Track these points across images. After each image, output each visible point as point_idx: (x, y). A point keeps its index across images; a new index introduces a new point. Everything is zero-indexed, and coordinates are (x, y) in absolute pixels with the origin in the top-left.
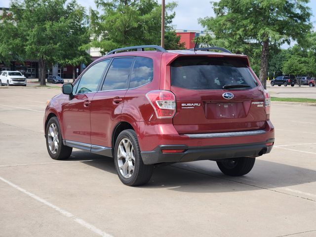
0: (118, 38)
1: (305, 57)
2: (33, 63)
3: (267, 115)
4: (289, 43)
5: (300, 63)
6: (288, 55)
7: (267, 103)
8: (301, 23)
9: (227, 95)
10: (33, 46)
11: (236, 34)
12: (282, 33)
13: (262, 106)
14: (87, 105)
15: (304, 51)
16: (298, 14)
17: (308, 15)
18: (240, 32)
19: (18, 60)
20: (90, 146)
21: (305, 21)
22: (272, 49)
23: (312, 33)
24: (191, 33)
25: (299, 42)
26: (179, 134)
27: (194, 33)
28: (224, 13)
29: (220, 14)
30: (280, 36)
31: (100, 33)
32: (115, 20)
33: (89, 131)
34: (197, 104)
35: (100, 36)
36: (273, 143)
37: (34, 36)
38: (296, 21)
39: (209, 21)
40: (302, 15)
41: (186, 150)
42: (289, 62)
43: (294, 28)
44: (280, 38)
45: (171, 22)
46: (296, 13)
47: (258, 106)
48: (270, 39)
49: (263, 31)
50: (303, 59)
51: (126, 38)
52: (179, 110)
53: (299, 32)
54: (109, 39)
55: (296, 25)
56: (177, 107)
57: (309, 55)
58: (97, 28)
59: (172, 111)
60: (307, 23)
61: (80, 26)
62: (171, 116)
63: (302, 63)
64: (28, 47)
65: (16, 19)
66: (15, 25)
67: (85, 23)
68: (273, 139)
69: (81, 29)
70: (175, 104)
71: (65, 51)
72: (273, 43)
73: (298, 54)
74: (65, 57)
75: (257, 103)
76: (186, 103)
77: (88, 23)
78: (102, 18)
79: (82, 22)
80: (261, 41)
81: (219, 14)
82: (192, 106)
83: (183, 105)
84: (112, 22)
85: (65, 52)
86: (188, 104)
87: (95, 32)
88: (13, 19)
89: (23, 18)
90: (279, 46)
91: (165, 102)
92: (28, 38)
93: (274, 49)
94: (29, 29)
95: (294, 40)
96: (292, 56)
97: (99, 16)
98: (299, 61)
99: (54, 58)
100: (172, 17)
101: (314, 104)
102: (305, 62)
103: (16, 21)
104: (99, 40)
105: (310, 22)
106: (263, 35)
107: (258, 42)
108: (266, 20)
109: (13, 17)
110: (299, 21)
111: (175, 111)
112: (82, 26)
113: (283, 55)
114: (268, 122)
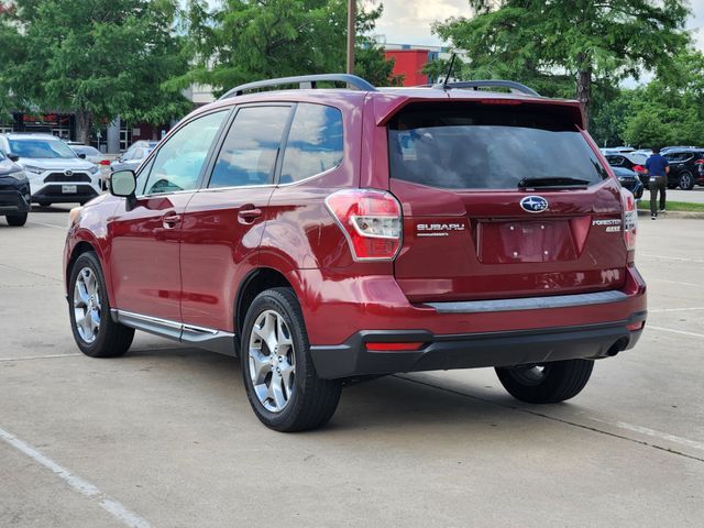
0: (253, 62)
1: (675, 107)
2: (65, 116)
3: (629, 254)
4: (636, 77)
5: (662, 122)
6: (636, 102)
7: (628, 223)
8: (666, 32)
9: (531, 203)
10: (62, 79)
11: (516, 55)
12: (620, 54)
13: (617, 229)
14: (171, 224)
15: (672, 94)
16: (659, 9)
17: (682, 12)
18: (527, 50)
19: (28, 109)
20: (178, 325)
21: (674, 26)
22: (600, 88)
23: (691, 54)
24: (419, 52)
25: (660, 73)
26: (411, 302)
27: (426, 52)
28: (492, 7)
29: (483, 11)
30: (618, 59)
31: (211, 51)
32: (246, 21)
33: (178, 289)
34: (456, 226)
35: (212, 58)
36: (644, 323)
37: (65, 58)
38: (655, 27)
39: (457, 26)
40: (667, 12)
41: (427, 344)
42: (639, 118)
43: (650, 41)
44: (618, 64)
45: (372, 26)
46: (655, 7)
47: (608, 230)
48: (595, 67)
49: (579, 49)
50: (672, 112)
51: (271, 63)
52: (410, 239)
53: (659, 51)
54: (231, 65)
55: (653, 35)
56: (404, 233)
57: (684, 102)
58: (203, 40)
59: (392, 242)
60: (678, 31)
61: (167, 34)
62: (389, 255)
63: (668, 121)
64: (50, 83)
65: (23, 18)
66: (22, 31)
67: (179, 28)
68: (643, 313)
69: (169, 42)
70: (399, 224)
71: (134, 89)
72: (601, 76)
73: (659, 101)
74: (134, 104)
75: (605, 222)
76: (429, 223)
77: (184, 28)
78: (218, 17)
79: (172, 27)
80: (575, 70)
81: (480, 8)
82: (445, 230)
83: (421, 227)
84: (238, 25)
85: (135, 94)
86: (433, 226)
87: (201, 47)
88: (16, 18)
89: (38, 16)
90: (616, 83)
91: (375, 220)
92: (50, 61)
93: (605, 90)
94: (52, 42)
95: (649, 69)
96: (647, 105)
97: (208, 12)
98: (661, 115)
99: (110, 106)
100: (375, 15)
101: (692, 213)
102: (674, 119)
103: (23, 22)
104: (211, 66)
105: (686, 30)
106: (581, 58)
107: (568, 73)
108: (586, 23)
109: (17, 14)
110: (661, 26)
111: (400, 244)
112: (173, 35)
113: (626, 102)
114: (630, 270)
